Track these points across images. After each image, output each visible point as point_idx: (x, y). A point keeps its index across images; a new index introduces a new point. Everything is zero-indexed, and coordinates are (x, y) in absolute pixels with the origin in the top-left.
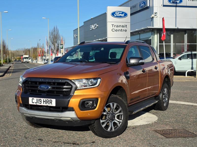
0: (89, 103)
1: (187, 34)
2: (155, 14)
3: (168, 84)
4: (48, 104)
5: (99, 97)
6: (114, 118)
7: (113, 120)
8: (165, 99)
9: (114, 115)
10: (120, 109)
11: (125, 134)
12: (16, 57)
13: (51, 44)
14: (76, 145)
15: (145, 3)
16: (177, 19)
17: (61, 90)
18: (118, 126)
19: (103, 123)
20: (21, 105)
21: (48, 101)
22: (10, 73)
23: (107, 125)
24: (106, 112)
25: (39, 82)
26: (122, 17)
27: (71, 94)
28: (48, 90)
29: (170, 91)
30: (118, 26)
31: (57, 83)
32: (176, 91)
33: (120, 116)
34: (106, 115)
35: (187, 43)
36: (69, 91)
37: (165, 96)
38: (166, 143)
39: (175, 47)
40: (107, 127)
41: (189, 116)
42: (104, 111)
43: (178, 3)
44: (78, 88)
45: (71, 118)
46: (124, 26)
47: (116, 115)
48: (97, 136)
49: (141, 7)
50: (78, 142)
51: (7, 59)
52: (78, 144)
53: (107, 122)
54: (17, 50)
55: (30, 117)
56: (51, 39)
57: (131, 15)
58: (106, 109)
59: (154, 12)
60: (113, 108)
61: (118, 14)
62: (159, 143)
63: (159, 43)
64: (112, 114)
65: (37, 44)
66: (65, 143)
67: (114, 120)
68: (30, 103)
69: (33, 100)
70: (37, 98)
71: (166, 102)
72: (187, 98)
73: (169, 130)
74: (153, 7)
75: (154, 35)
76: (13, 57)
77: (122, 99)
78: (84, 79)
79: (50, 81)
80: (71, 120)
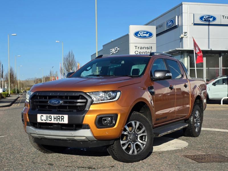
0: (107, 120)
1: (222, 57)
2: (185, 34)
3: (200, 107)
4: (60, 121)
5: (118, 113)
6: (137, 139)
7: (135, 142)
8: (197, 123)
9: (137, 135)
10: (144, 129)
11: (149, 159)
12: (25, 88)
13: (65, 71)
14: (92, 169)
15: (173, 21)
16: (210, 39)
17: (74, 105)
18: (141, 149)
19: (124, 145)
20: (28, 125)
21: (59, 117)
22: (18, 103)
23: (128, 147)
24: (127, 132)
25: (49, 96)
26: (147, 37)
27: (86, 109)
28: (59, 104)
29: (203, 115)
30: (141, 48)
31: (70, 96)
32: (210, 119)
33: (144, 137)
34: (127, 136)
35: (223, 67)
36: (83, 106)
37: (196, 120)
38: (198, 167)
39: (208, 72)
40: (128, 149)
41: (225, 142)
42: (125, 130)
43: (211, 21)
44: (94, 103)
45: (86, 138)
46: (149, 48)
47: (139, 136)
48: (116, 161)
49: (169, 26)
50: (94, 167)
51: (15, 90)
52: (94, 168)
53: (129, 143)
54: (26, 80)
55: (39, 138)
56: (65, 66)
57: (157, 36)
58: (127, 128)
59: (183, 32)
60: (135, 127)
61: (141, 34)
62: (189, 167)
63: (190, 67)
64: (134, 134)
65: (50, 72)
66: (79, 167)
67: (137, 141)
68: (39, 120)
69: (42, 116)
70: (47, 115)
71: (198, 126)
72: (222, 125)
73: (201, 155)
74: (182, 26)
75: (184, 58)
76: (22, 88)
77: (146, 117)
78: (101, 92)
79: (61, 95)
80: (87, 140)
